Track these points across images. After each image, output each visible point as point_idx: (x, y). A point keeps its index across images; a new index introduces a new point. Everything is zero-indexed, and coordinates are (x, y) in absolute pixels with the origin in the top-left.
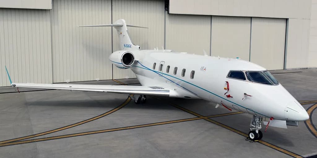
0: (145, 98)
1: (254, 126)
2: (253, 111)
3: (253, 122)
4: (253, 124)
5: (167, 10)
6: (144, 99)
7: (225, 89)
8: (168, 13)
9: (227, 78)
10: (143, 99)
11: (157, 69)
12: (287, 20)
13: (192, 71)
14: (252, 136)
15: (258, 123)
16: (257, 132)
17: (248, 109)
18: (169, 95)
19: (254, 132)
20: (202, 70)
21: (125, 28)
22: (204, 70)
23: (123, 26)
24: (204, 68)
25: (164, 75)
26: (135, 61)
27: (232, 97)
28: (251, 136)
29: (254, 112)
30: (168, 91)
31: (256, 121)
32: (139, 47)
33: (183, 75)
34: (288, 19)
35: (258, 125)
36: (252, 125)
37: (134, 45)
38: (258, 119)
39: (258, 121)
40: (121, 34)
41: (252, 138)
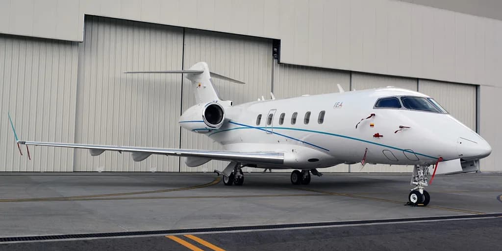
0: (241, 175)
1: (417, 183)
2: (413, 153)
3: (415, 178)
4: (415, 181)
5: (275, 58)
6: (241, 177)
7: (371, 126)
8: (279, 62)
9: (374, 108)
10: (239, 176)
11: (264, 122)
12: (477, 87)
13: (322, 112)
14: (414, 199)
15: (421, 176)
16: (421, 192)
17: (405, 150)
18: (283, 160)
19: (416, 192)
20: (336, 107)
21: (207, 75)
22: (340, 107)
23: (203, 72)
24: (339, 104)
25: (274, 130)
26: (225, 120)
27: (382, 136)
28: (412, 200)
29: (415, 153)
30: (283, 155)
31: (419, 174)
32: (232, 103)
33: (307, 120)
34: (479, 85)
35: (423, 181)
36: (414, 183)
37: (222, 100)
38: (422, 171)
39: (422, 174)
40: (200, 86)
41: (415, 201)
